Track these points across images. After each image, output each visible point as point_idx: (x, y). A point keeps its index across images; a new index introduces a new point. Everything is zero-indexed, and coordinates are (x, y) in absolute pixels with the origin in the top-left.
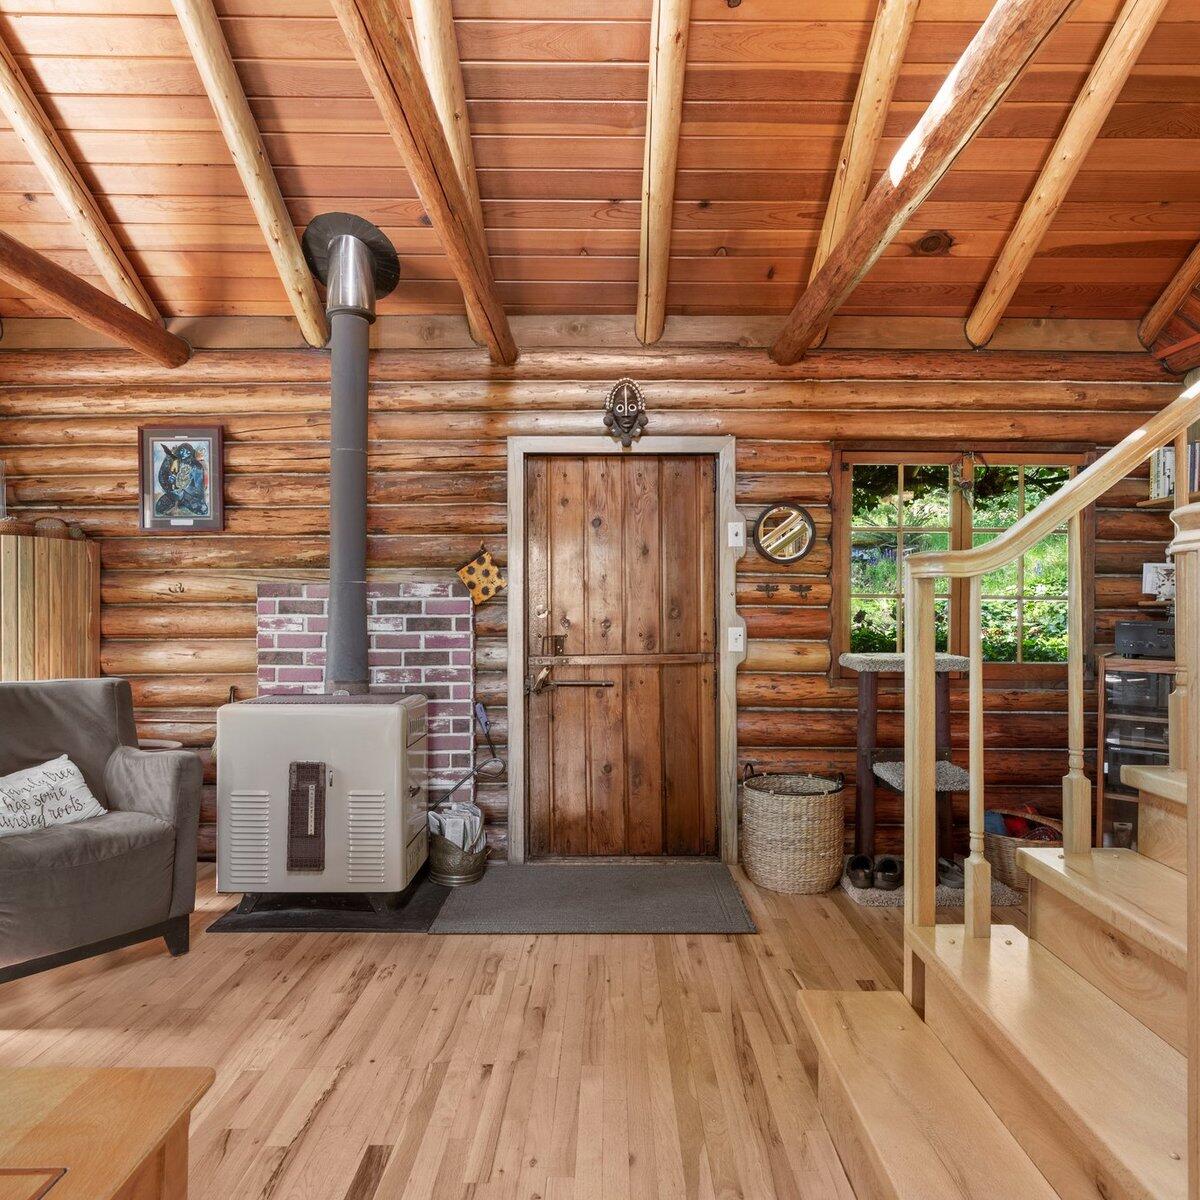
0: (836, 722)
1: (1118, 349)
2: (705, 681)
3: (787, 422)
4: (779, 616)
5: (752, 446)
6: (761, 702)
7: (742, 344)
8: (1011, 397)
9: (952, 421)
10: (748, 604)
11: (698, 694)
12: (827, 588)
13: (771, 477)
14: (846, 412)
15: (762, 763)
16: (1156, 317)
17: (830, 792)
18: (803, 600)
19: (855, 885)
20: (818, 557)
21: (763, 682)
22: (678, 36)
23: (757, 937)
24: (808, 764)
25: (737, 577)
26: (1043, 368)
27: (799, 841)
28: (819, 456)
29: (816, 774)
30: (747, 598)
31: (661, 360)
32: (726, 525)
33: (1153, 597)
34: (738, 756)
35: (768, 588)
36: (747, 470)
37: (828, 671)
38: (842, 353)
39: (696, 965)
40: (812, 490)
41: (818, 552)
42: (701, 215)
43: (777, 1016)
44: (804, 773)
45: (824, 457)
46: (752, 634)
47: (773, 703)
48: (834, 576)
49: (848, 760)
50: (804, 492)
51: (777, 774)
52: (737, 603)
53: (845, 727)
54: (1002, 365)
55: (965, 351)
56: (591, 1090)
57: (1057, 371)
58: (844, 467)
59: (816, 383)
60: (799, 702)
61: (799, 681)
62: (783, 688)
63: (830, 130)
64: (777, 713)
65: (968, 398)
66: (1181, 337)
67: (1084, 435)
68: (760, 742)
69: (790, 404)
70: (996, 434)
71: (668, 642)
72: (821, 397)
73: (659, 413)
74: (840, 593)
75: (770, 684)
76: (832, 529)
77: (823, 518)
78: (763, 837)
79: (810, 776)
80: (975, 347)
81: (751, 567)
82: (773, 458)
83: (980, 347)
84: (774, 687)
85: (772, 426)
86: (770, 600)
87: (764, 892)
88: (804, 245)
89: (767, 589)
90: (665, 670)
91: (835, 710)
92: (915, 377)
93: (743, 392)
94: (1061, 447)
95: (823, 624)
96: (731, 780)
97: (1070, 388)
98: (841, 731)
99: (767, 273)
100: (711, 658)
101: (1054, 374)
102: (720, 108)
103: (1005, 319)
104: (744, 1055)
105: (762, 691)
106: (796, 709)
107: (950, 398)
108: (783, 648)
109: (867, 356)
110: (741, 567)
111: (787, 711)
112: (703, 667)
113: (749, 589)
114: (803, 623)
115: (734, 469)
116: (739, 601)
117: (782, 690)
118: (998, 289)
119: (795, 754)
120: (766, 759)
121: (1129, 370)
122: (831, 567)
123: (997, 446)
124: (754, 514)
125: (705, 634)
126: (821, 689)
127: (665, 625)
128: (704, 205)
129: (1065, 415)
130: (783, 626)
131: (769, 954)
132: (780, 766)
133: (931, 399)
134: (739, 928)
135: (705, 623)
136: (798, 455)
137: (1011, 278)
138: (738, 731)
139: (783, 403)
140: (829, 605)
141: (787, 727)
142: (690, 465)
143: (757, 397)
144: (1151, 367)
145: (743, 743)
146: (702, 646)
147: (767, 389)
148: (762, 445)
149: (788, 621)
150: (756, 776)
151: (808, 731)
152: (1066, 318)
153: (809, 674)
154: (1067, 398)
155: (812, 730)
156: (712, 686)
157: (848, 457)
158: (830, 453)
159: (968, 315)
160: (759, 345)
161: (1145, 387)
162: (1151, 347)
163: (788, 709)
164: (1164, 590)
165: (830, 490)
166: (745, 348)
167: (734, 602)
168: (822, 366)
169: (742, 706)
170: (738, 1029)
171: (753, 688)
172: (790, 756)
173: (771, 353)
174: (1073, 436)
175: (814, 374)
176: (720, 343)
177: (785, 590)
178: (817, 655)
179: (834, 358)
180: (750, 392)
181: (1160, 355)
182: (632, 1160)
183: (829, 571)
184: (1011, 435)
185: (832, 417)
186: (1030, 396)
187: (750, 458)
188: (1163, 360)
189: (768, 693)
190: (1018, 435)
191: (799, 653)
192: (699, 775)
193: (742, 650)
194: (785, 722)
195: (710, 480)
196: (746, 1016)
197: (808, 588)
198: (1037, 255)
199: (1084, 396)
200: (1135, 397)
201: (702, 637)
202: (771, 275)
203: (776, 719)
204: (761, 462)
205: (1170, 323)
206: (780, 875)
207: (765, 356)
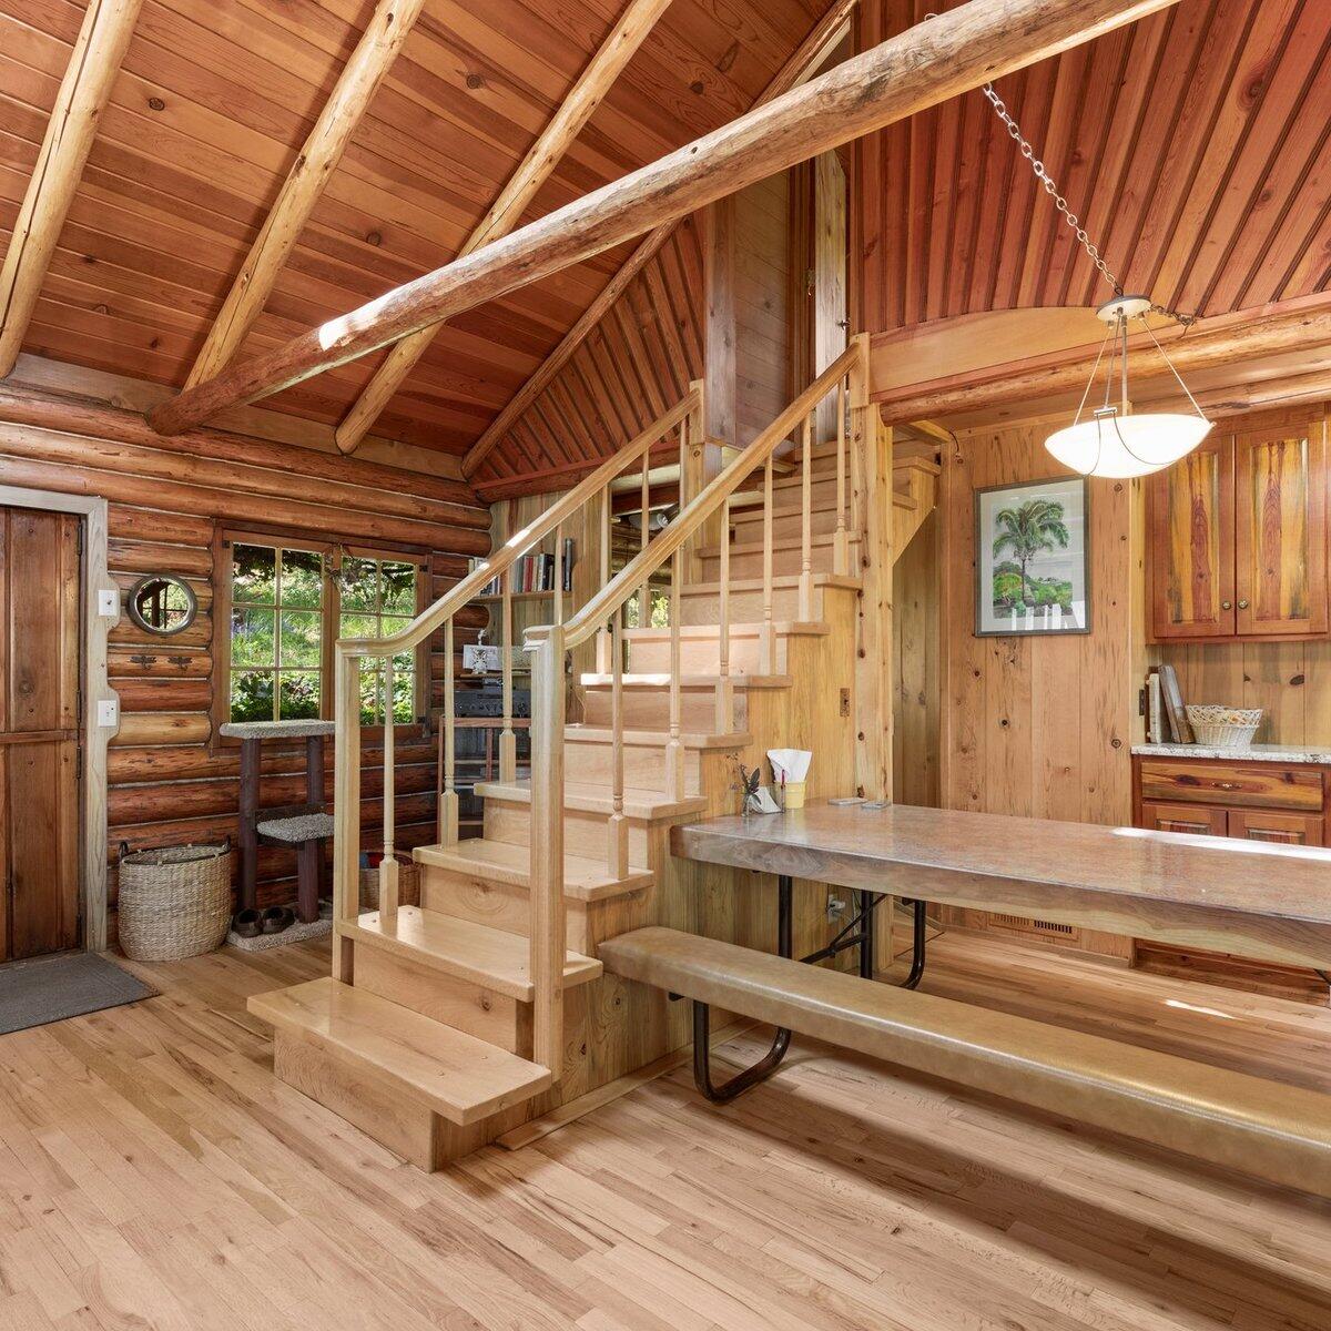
0: (216, 790)
1: (447, 477)
2: (66, 760)
3: (165, 493)
4: (157, 688)
5: (125, 511)
6: (134, 777)
7: (114, 404)
8: (372, 502)
9: (324, 516)
10: (120, 675)
11: (57, 775)
12: (208, 661)
13: (146, 546)
14: (226, 493)
15: (135, 841)
16: (473, 458)
17: (220, 854)
18: (183, 672)
19: (244, 936)
20: (198, 630)
21: (136, 757)
22: (95, 112)
23: (162, 997)
24: (186, 835)
25: (109, 647)
26: (396, 482)
27: (191, 906)
28: (200, 531)
29: (195, 844)
30: (119, 669)
31: (12, 401)
32: (96, 592)
33: (470, 671)
34: (108, 837)
35: (145, 660)
36: (118, 536)
37: (207, 742)
38: (224, 435)
39: (110, 1034)
40: (193, 563)
41: (198, 625)
42: (85, 268)
43: (213, 1041)
44: (183, 844)
45: (206, 533)
46: (126, 707)
47: (148, 777)
48: (214, 648)
49: (230, 825)
50: (184, 565)
51: (153, 849)
52: (109, 675)
53: (224, 794)
54: (365, 473)
55: (334, 455)
56: (55, 1141)
57: (405, 486)
58: (226, 544)
59: (196, 459)
60: (176, 775)
61: (176, 753)
62: (159, 762)
63: (235, 244)
64: (151, 788)
65: (338, 496)
66: (488, 478)
67: (424, 541)
68: (132, 819)
69: (169, 475)
70: (360, 532)
71: (17, 718)
72: (200, 474)
73: (9, 459)
74: (220, 666)
75: (145, 758)
76: (212, 603)
77: (204, 593)
78: (150, 910)
79: (190, 845)
80: (343, 454)
81: (124, 638)
82: (150, 527)
83: (347, 454)
84: (149, 761)
85: (148, 494)
86: (146, 672)
87: (151, 964)
88: (195, 328)
89: (143, 660)
90: (12, 751)
91: (213, 779)
92: (292, 470)
93: (118, 454)
94: (408, 548)
95: (203, 696)
96: (99, 863)
97: (416, 501)
98: (221, 799)
99: (150, 342)
100: (74, 734)
101: (403, 488)
102: (125, 184)
103: (370, 436)
104: (195, 1072)
105: (136, 766)
106: (172, 782)
107: (323, 494)
108: (161, 721)
109: (248, 443)
110: (113, 637)
111: (162, 785)
112: (63, 745)
113: (123, 661)
114: (182, 695)
115: (106, 535)
116: (111, 672)
117: (160, 763)
118: (366, 412)
119: (173, 827)
120: (140, 835)
121: (457, 495)
122: (211, 641)
123: (360, 542)
124: (129, 583)
125: (66, 709)
126: (201, 760)
127: (12, 700)
128: (89, 260)
129: (411, 523)
130: (161, 698)
131: (180, 1005)
132: (154, 842)
133: (307, 492)
134: (141, 997)
135: (66, 696)
136: (178, 528)
137: (377, 407)
138: (108, 810)
139: (161, 473)
140: (208, 676)
141: (163, 801)
142: (48, 523)
143: (132, 463)
144: (468, 494)
145: (113, 821)
146: (63, 722)
147: (145, 456)
148: (139, 512)
149: (166, 693)
150: (131, 853)
151: (186, 801)
152: (412, 444)
153: (187, 745)
154: (414, 509)
155: (192, 801)
156: (74, 766)
157: (229, 535)
158: (212, 530)
159: (338, 425)
160: (134, 409)
161: (465, 509)
162: (469, 480)
163: (162, 782)
164: (477, 665)
165: (211, 565)
166: (117, 409)
167: (105, 674)
168: (203, 444)
169: (112, 782)
170: (178, 1058)
171: (126, 764)
172: (166, 830)
173: (150, 420)
174: (416, 540)
175: (193, 450)
176: (85, 396)
177: (162, 662)
178: (197, 726)
179: (216, 438)
180: (125, 456)
181: (476, 487)
182: (129, 1159)
183: (208, 645)
184: (371, 534)
185: (214, 494)
186: (386, 503)
187: (123, 524)
188: (477, 491)
189: (144, 768)
190: (377, 535)
191: (177, 725)
192: (57, 862)
193: (115, 724)
194: (162, 796)
195: (73, 541)
196: (183, 1049)
197: (188, 660)
198: (397, 393)
199: (425, 510)
200: (460, 517)
201: (63, 713)
202: (154, 344)
203: (151, 794)
204: (137, 530)
205: (481, 464)
206: (170, 943)
207: (142, 422)
